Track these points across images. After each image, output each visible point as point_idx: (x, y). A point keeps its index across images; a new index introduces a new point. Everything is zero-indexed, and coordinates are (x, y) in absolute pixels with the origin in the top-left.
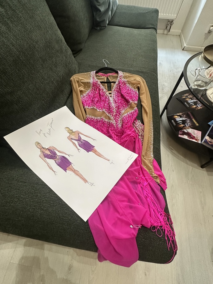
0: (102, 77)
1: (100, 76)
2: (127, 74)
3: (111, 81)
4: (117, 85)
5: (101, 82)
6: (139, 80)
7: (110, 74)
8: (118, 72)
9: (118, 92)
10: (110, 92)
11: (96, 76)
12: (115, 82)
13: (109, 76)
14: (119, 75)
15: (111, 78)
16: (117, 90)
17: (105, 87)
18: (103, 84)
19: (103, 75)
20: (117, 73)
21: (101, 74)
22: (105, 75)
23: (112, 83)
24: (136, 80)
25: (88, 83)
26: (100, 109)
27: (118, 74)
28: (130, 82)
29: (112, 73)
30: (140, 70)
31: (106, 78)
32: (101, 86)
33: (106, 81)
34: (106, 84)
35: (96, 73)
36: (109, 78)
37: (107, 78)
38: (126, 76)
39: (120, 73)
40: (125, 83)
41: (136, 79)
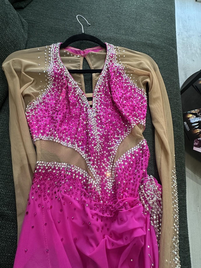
0: (75, 58)
1: (69, 55)
2: (124, 52)
3: (92, 68)
4: (104, 77)
5: (71, 72)
6: (147, 67)
7: (91, 51)
8: (105, 45)
9: (106, 94)
10: (90, 95)
11: (61, 55)
12: (100, 71)
13: (89, 55)
14: (109, 53)
15: (91, 60)
16: (103, 91)
17: (81, 82)
18: (75, 75)
19: (76, 52)
20: (104, 47)
21: (72, 50)
22: (79, 52)
23: (94, 75)
24: (141, 65)
25: (42, 73)
26: (68, 141)
27: (106, 52)
28: (130, 70)
29: (94, 48)
30: (148, 42)
31: (82, 59)
32: (71, 79)
33: (81, 69)
34: (82, 76)
35: (62, 47)
36: (88, 59)
37: (85, 59)
38: (122, 56)
39: (111, 49)
40: (120, 74)
41: (141, 63)
